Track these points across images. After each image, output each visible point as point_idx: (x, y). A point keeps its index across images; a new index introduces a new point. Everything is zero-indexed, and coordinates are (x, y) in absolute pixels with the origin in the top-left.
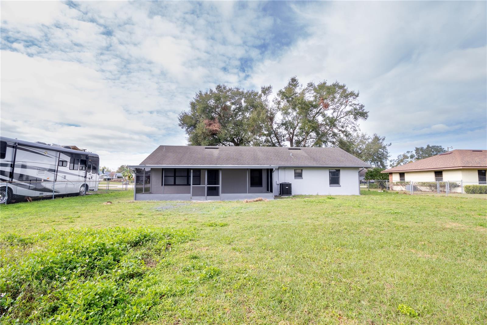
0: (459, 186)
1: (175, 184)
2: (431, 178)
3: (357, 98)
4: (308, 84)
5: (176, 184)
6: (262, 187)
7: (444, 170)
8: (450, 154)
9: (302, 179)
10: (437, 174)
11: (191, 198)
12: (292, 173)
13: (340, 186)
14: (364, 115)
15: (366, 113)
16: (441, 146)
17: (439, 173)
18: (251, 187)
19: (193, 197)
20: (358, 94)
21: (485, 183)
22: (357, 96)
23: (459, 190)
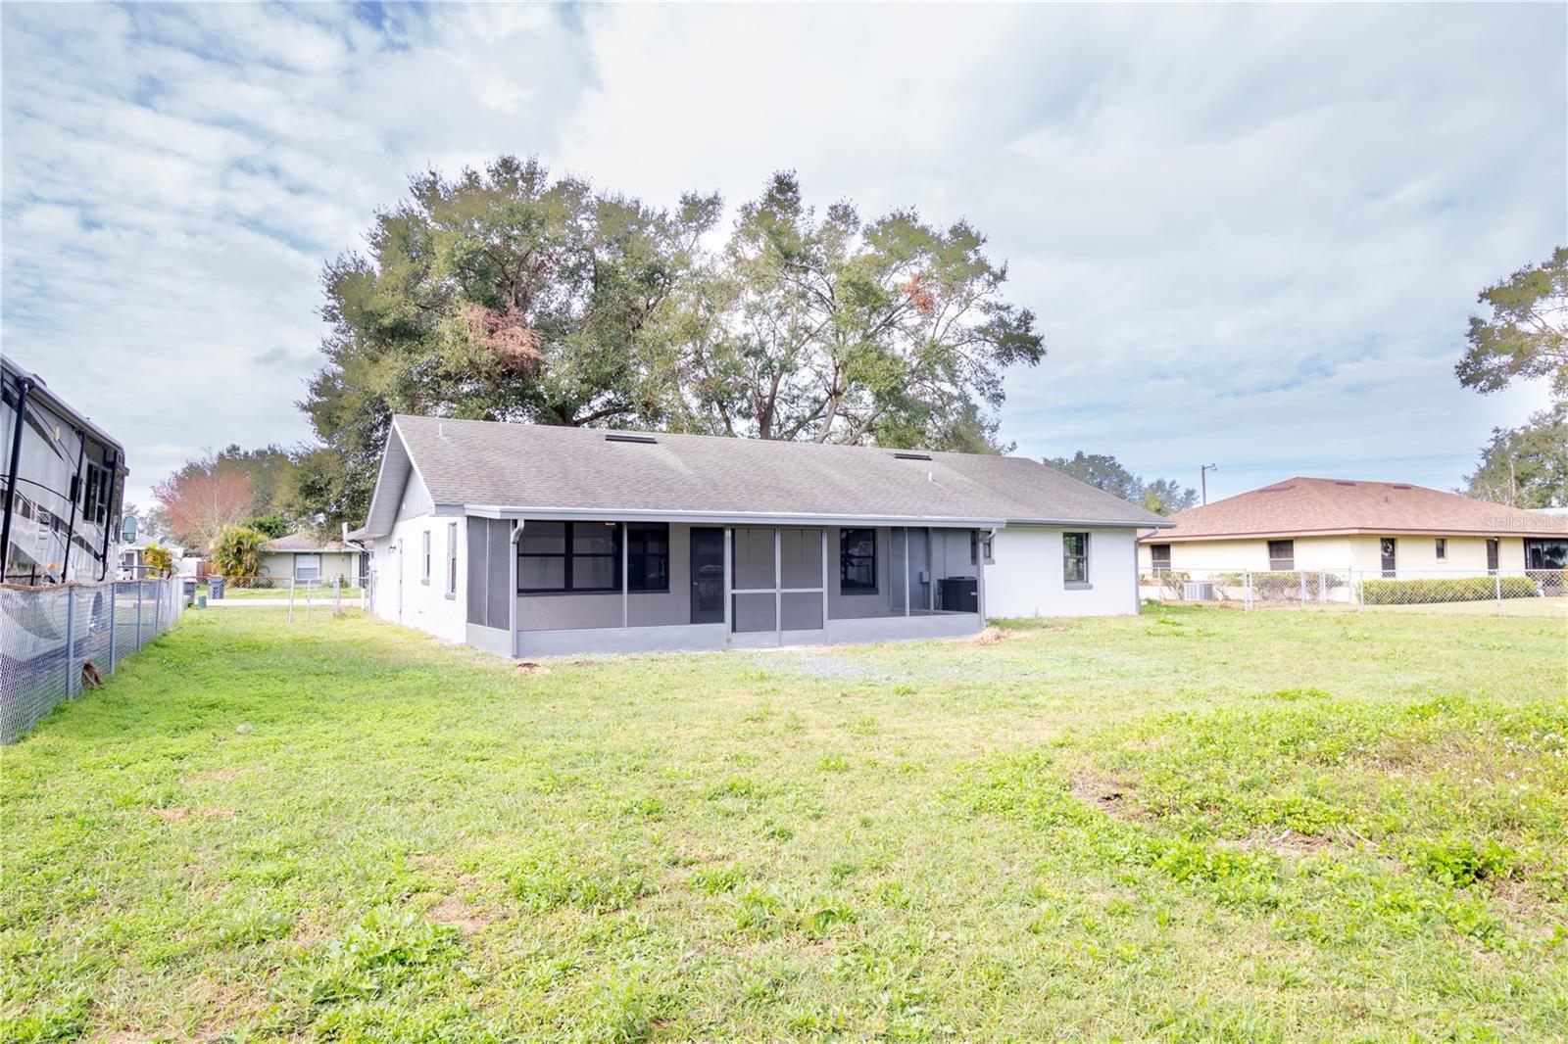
0: (1340, 584)
1: (569, 588)
2: (1258, 559)
3: (1001, 284)
4: (834, 208)
5: (575, 586)
6: (877, 593)
7: (1297, 538)
8: (1288, 489)
10: (1275, 547)
11: (729, 641)
13: (1091, 587)
14: (1032, 348)
15: (1036, 341)
16: (1112, 458)
17: (1280, 546)
18: (842, 594)
19: (738, 637)
20: (1003, 272)
21: (1394, 575)
22: (1000, 276)
23: (1340, 594)
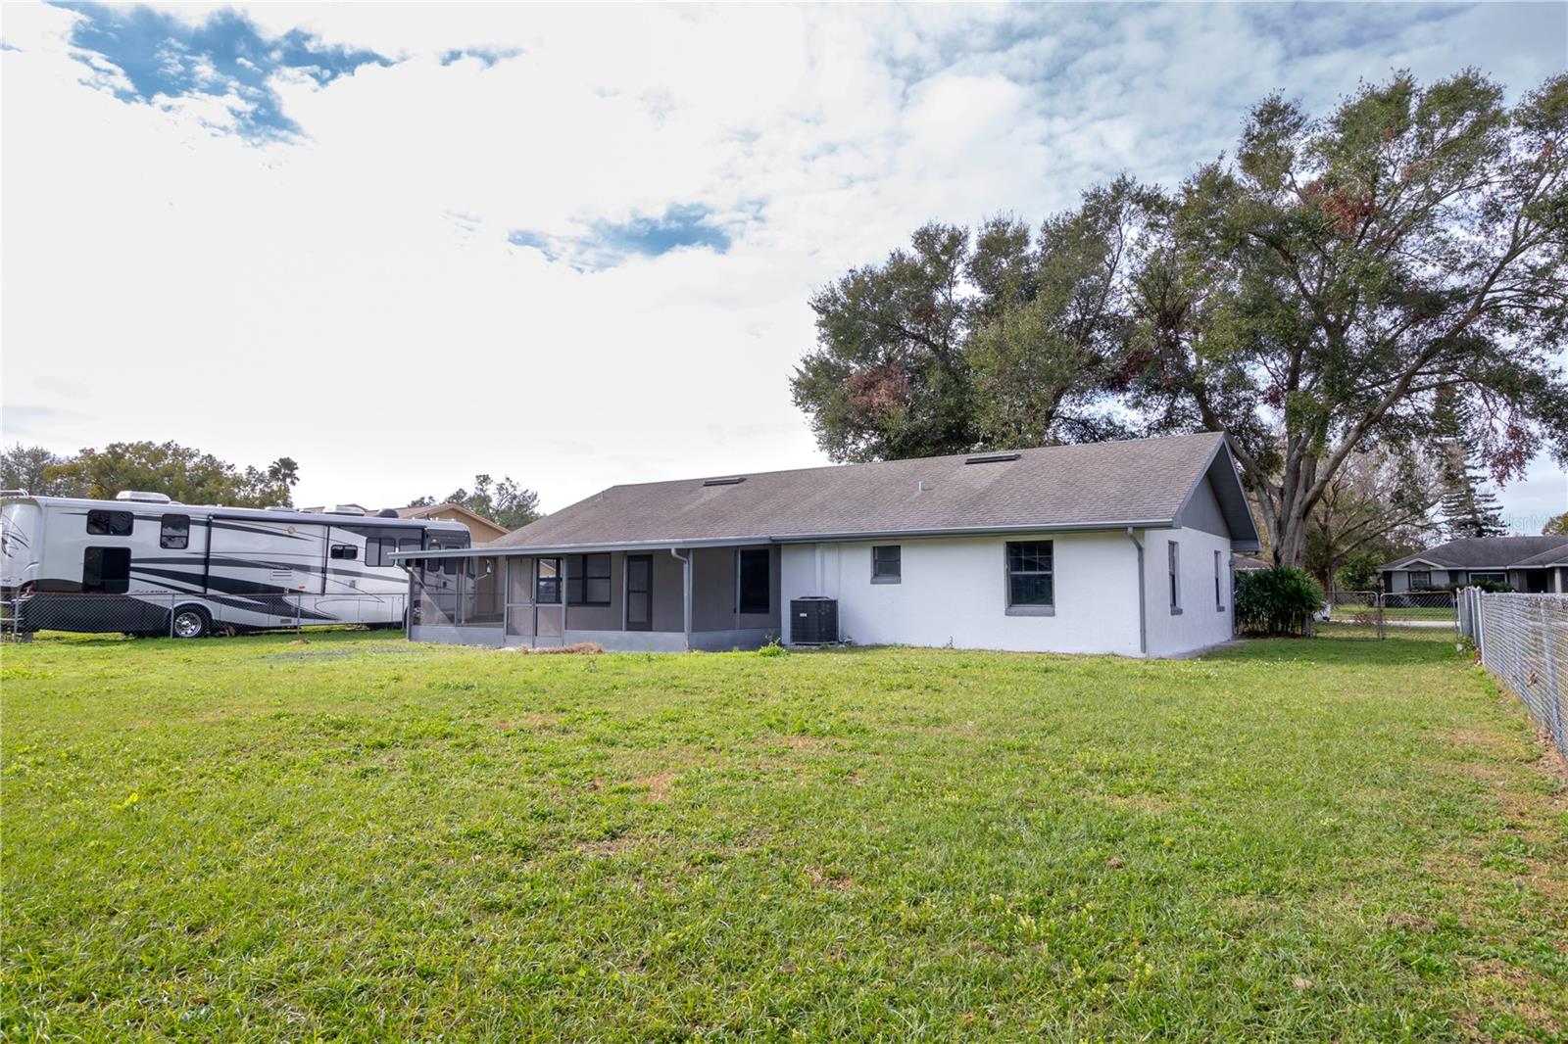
6: (767, 612)
9: (899, 582)
12: (862, 562)
13: (1053, 614)
